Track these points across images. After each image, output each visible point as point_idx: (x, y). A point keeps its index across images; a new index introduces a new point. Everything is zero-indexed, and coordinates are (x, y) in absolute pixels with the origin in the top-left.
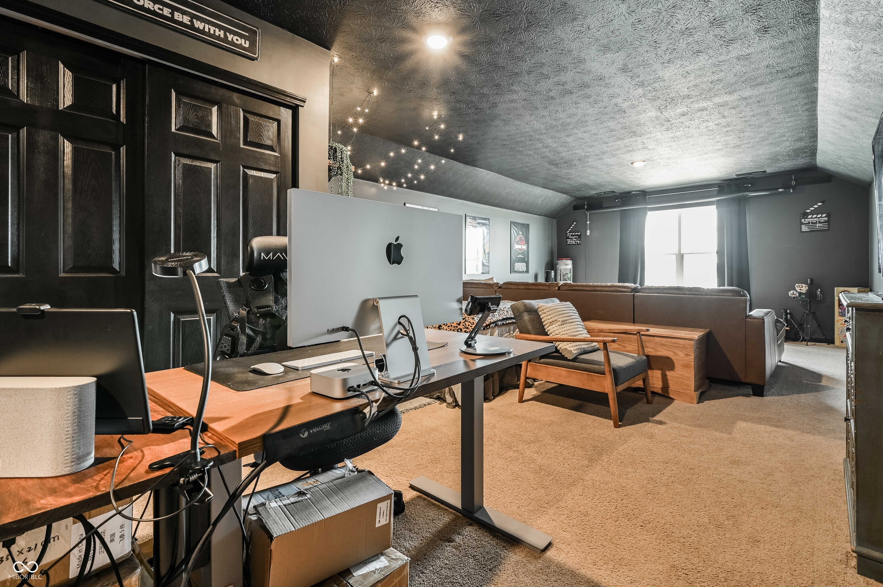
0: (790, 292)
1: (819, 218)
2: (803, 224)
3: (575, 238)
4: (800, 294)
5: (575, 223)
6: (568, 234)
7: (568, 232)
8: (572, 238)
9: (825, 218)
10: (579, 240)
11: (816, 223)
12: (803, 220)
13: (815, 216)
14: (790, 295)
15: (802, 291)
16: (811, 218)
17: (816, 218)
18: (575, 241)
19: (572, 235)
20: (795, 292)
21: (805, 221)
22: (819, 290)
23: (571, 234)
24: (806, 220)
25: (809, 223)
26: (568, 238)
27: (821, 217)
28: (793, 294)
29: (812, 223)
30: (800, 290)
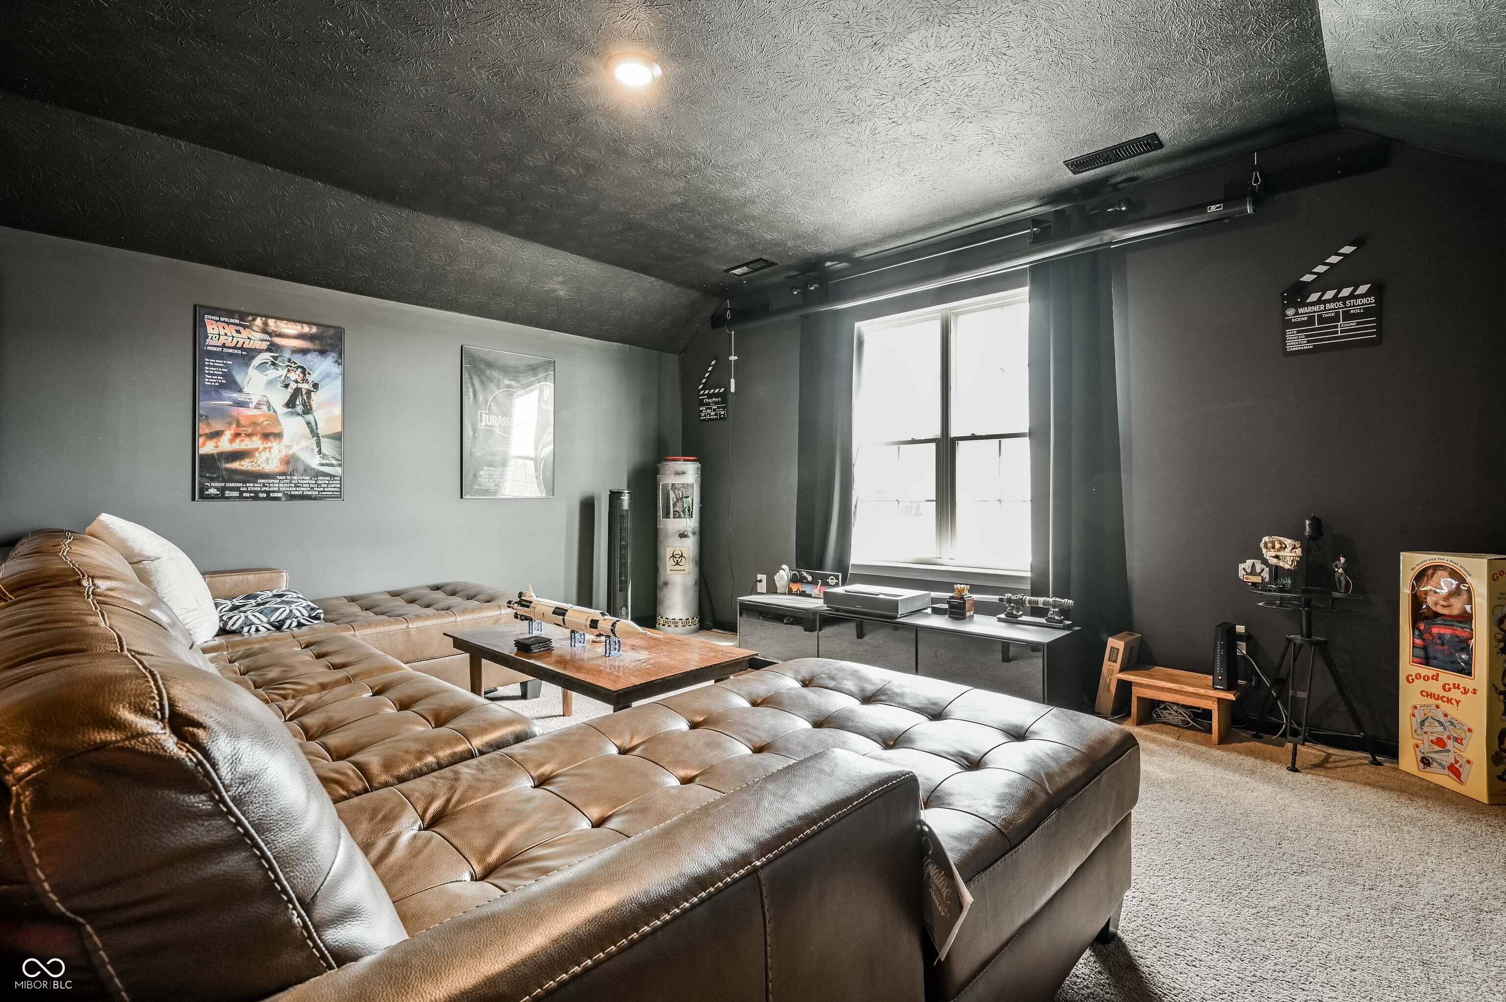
0: (1241, 566)
1: (1344, 299)
2: (1290, 324)
3: (716, 403)
4: (1277, 572)
5: (713, 363)
6: (702, 392)
7: (701, 387)
8: (708, 404)
9: (1365, 301)
10: (724, 408)
11: (1336, 318)
12: (1290, 312)
13: (1329, 295)
14: (1241, 573)
15: (1281, 564)
16: (1319, 301)
17: (1335, 299)
18: (715, 410)
19: (710, 396)
20: (1259, 566)
21: (1297, 313)
22: (1342, 560)
23: (707, 392)
24: (1301, 311)
25: (1311, 321)
26: (702, 403)
27: (1352, 296)
28: (1253, 572)
29: (1321, 320)
30: (1277, 557)
